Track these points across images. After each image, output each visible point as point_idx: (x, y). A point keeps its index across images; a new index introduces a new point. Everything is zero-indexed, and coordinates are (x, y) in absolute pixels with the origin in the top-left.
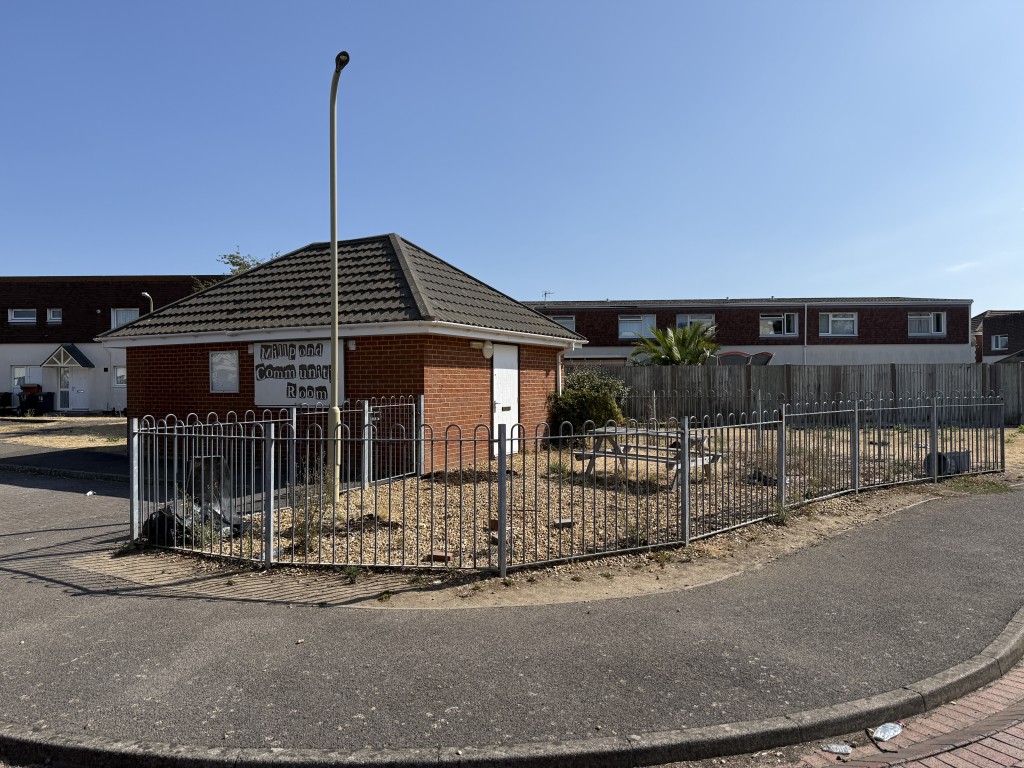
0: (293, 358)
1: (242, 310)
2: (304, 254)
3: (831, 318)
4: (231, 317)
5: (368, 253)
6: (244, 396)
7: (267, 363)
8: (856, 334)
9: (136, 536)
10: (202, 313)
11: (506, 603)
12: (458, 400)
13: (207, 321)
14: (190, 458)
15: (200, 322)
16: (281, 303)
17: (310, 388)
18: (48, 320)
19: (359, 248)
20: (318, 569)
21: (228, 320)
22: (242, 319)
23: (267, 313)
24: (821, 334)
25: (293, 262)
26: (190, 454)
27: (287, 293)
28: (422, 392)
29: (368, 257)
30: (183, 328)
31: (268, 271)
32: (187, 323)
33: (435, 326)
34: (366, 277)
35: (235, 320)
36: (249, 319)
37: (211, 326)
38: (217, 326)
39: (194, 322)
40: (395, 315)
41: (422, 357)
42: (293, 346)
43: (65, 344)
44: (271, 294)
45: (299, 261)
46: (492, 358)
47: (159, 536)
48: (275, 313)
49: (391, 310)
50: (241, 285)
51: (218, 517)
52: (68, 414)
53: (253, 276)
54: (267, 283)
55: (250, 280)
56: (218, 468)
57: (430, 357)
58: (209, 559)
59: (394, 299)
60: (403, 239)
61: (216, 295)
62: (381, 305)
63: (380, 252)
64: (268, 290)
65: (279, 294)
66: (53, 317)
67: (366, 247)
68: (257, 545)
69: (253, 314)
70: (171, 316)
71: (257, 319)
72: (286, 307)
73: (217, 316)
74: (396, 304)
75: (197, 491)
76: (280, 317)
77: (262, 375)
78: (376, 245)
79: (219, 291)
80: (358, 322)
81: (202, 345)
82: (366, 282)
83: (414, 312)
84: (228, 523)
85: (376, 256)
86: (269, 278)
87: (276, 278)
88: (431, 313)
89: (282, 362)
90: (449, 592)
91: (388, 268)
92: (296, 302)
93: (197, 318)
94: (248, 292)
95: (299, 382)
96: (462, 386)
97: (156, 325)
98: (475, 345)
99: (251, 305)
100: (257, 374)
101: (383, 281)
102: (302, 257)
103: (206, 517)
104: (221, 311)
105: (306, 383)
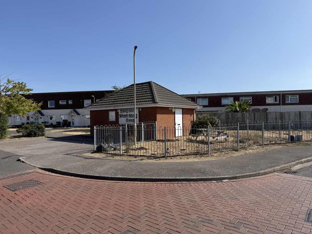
0: (127, 113)
1: (116, 101)
2: (130, 87)
3: (290, 97)
4: (113, 103)
5: (145, 87)
6: (116, 122)
7: (121, 114)
8: (298, 102)
9: (95, 150)
10: (107, 102)
11: (165, 161)
12: (165, 122)
13: (108, 104)
14: (105, 134)
15: (107, 104)
16: (125, 99)
17: (131, 120)
18: (69, 103)
19: (143, 85)
20: (130, 155)
21: (113, 104)
22: (116, 104)
23: (121, 102)
24: (286, 102)
25: (128, 89)
26: (106, 133)
27: (126, 97)
28: (156, 120)
29: (145, 88)
30: (103, 106)
31: (122, 91)
32: (104, 105)
33: (159, 105)
34: (144, 93)
35: (114, 104)
36: (118, 104)
37: (109, 105)
38: (110, 105)
39: (105, 105)
40: (150, 102)
41: (156, 112)
42: (127, 110)
43: (73, 109)
44: (123, 97)
45: (129, 89)
46: (175, 112)
47: (100, 150)
48: (123, 102)
49: (149, 101)
50: (116, 95)
51: (111, 146)
52: (74, 127)
53: (119, 93)
54: (122, 94)
55: (118, 94)
56: (111, 136)
57: (158, 112)
58: (109, 154)
59: (150, 98)
60: (153, 82)
61: (110, 98)
62: (147, 100)
63: (148, 86)
64: (122, 96)
65: (124, 97)
66: (70, 102)
67: (145, 85)
68: (118, 152)
69: (118, 102)
70: (100, 103)
71: (119, 103)
72: (126, 101)
73: (110, 103)
74: (150, 100)
75: (107, 141)
76: (124, 103)
77: (121, 117)
78: (147, 84)
79: (111, 97)
80: (141, 104)
81: (107, 110)
82: (144, 94)
83: (154, 101)
84: (113, 148)
85: (147, 87)
86: (122, 93)
87: (124, 93)
88: (158, 102)
89: (125, 114)
90: (154, 160)
91: (149, 90)
92: (128, 99)
93: (106, 103)
94: (117, 97)
95: (129, 118)
96: (166, 119)
97: (97, 105)
98: (170, 109)
99: (118, 100)
100: (119, 116)
101: (148, 94)
102: (130, 88)
103: (109, 146)
104: (111, 102)
105: (130, 119)
